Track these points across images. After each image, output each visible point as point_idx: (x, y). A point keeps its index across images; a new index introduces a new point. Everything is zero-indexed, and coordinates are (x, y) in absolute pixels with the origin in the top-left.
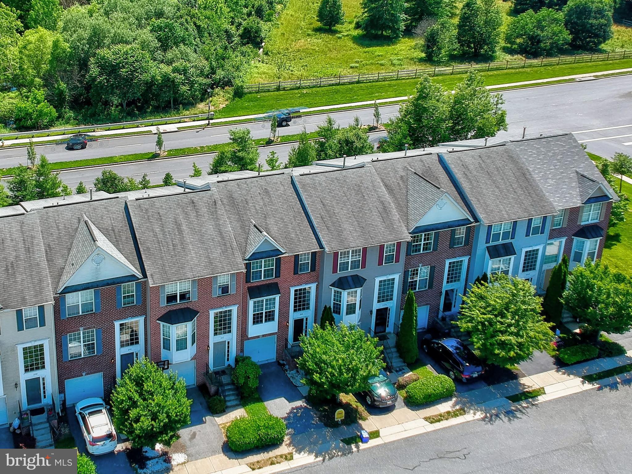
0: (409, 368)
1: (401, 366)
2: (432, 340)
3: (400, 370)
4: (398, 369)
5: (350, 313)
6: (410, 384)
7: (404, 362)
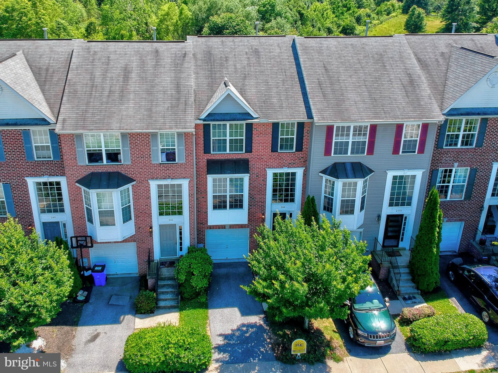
0: (423, 297)
1: (412, 293)
2: (463, 265)
3: (410, 298)
4: (407, 297)
5: (347, 213)
6: (418, 320)
7: (418, 288)
